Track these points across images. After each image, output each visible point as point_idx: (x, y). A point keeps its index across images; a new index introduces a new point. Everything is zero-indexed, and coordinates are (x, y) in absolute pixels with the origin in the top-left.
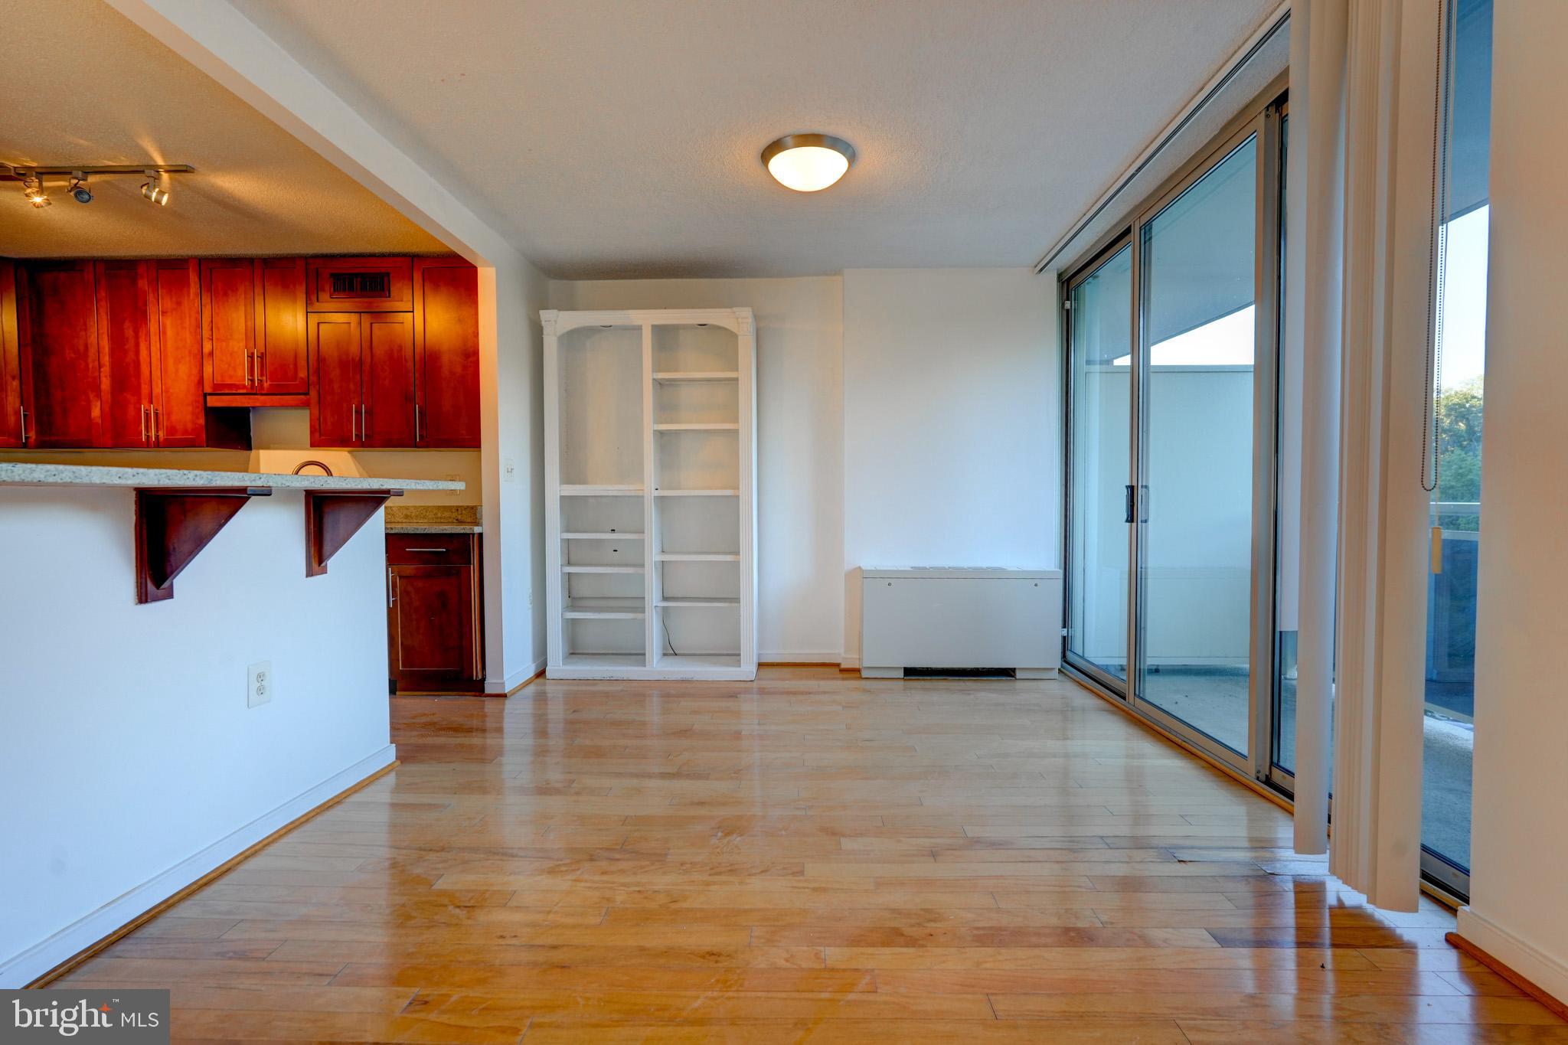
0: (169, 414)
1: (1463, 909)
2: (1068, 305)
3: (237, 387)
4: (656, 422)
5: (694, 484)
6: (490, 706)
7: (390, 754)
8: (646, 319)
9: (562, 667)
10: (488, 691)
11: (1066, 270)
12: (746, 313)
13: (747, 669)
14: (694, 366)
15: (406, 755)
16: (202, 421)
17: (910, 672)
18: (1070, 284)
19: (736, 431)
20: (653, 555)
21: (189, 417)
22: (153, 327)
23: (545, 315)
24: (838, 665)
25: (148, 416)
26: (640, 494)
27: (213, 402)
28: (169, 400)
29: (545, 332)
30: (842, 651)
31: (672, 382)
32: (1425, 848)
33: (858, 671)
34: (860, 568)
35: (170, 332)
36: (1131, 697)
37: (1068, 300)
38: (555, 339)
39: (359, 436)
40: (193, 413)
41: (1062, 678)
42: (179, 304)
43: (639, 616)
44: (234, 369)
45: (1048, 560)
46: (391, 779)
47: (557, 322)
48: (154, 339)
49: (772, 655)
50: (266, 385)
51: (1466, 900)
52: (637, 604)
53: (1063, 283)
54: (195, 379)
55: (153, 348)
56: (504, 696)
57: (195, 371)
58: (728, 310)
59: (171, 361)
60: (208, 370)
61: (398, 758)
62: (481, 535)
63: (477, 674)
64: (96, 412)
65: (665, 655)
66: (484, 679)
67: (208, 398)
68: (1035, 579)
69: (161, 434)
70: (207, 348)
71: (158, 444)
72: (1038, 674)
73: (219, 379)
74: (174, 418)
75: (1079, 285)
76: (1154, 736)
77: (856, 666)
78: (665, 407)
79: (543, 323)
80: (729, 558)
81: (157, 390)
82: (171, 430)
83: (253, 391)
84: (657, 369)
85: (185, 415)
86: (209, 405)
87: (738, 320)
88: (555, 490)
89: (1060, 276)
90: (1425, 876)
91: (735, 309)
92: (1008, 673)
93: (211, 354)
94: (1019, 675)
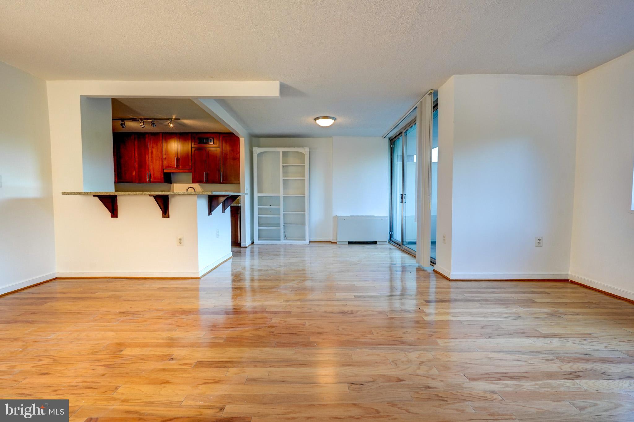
0: (154, 174)
1: (435, 265)
2: (392, 146)
3: (173, 167)
4: (283, 177)
5: (293, 193)
6: (242, 249)
7: (231, 254)
8: (281, 150)
9: (258, 241)
10: (242, 246)
11: (391, 137)
12: (307, 149)
13: (307, 242)
14: (293, 162)
15: (233, 256)
16: (163, 176)
17: (350, 243)
18: (392, 141)
19: (305, 179)
20: (282, 213)
21: (159, 175)
22: (150, 151)
23: (254, 149)
24: (331, 242)
25: (148, 174)
26: (279, 196)
27: (165, 171)
28: (154, 171)
29: (254, 153)
30: (332, 238)
31: (287, 166)
32: (431, 257)
33: (336, 243)
34: (337, 216)
35: (154, 152)
36: (402, 245)
37: (392, 145)
38: (256, 155)
39: (206, 180)
40: (160, 174)
41: (389, 244)
42: (157, 145)
43: (279, 228)
44: (172, 162)
45: (387, 214)
46: (231, 260)
47: (257, 151)
48: (150, 155)
49: (313, 239)
50: (180, 167)
51: (435, 264)
52: (278, 225)
53: (390, 141)
54: (161, 165)
55: (150, 157)
56: (246, 247)
57: (161, 163)
58: (303, 148)
59: (154, 160)
60: (165, 162)
61: (233, 255)
62: (240, 206)
63: (239, 242)
64: (134, 174)
65: (284, 239)
66: (241, 243)
67: (164, 170)
68: (382, 218)
69: (152, 179)
70: (164, 156)
71: (151, 182)
72: (383, 242)
73: (168, 165)
74: (155, 175)
75: (395, 141)
76: (406, 253)
77: (336, 242)
78: (285, 173)
79: (254, 151)
80: (303, 213)
81: (151, 168)
82: (154, 178)
83: (177, 168)
84: (283, 163)
85: (158, 174)
86: (164, 172)
87: (305, 151)
88: (256, 195)
89: (390, 138)
90: (431, 262)
91: (304, 148)
92: (375, 243)
93: (165, 159)
94: (378, 243)
